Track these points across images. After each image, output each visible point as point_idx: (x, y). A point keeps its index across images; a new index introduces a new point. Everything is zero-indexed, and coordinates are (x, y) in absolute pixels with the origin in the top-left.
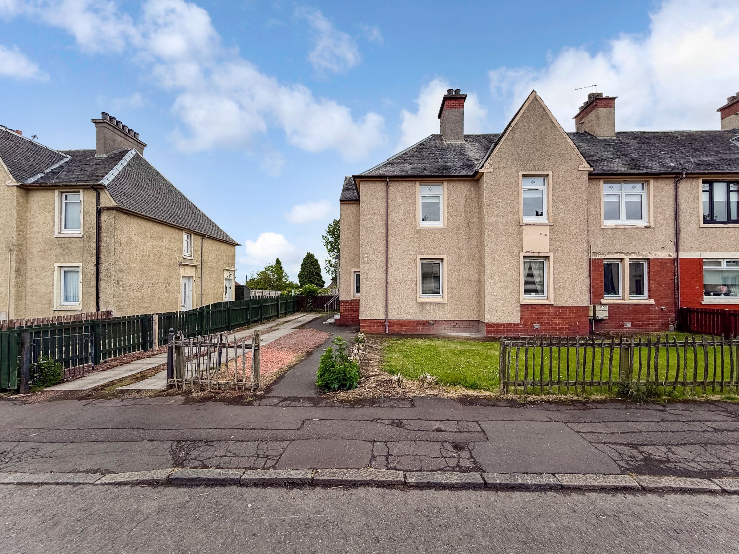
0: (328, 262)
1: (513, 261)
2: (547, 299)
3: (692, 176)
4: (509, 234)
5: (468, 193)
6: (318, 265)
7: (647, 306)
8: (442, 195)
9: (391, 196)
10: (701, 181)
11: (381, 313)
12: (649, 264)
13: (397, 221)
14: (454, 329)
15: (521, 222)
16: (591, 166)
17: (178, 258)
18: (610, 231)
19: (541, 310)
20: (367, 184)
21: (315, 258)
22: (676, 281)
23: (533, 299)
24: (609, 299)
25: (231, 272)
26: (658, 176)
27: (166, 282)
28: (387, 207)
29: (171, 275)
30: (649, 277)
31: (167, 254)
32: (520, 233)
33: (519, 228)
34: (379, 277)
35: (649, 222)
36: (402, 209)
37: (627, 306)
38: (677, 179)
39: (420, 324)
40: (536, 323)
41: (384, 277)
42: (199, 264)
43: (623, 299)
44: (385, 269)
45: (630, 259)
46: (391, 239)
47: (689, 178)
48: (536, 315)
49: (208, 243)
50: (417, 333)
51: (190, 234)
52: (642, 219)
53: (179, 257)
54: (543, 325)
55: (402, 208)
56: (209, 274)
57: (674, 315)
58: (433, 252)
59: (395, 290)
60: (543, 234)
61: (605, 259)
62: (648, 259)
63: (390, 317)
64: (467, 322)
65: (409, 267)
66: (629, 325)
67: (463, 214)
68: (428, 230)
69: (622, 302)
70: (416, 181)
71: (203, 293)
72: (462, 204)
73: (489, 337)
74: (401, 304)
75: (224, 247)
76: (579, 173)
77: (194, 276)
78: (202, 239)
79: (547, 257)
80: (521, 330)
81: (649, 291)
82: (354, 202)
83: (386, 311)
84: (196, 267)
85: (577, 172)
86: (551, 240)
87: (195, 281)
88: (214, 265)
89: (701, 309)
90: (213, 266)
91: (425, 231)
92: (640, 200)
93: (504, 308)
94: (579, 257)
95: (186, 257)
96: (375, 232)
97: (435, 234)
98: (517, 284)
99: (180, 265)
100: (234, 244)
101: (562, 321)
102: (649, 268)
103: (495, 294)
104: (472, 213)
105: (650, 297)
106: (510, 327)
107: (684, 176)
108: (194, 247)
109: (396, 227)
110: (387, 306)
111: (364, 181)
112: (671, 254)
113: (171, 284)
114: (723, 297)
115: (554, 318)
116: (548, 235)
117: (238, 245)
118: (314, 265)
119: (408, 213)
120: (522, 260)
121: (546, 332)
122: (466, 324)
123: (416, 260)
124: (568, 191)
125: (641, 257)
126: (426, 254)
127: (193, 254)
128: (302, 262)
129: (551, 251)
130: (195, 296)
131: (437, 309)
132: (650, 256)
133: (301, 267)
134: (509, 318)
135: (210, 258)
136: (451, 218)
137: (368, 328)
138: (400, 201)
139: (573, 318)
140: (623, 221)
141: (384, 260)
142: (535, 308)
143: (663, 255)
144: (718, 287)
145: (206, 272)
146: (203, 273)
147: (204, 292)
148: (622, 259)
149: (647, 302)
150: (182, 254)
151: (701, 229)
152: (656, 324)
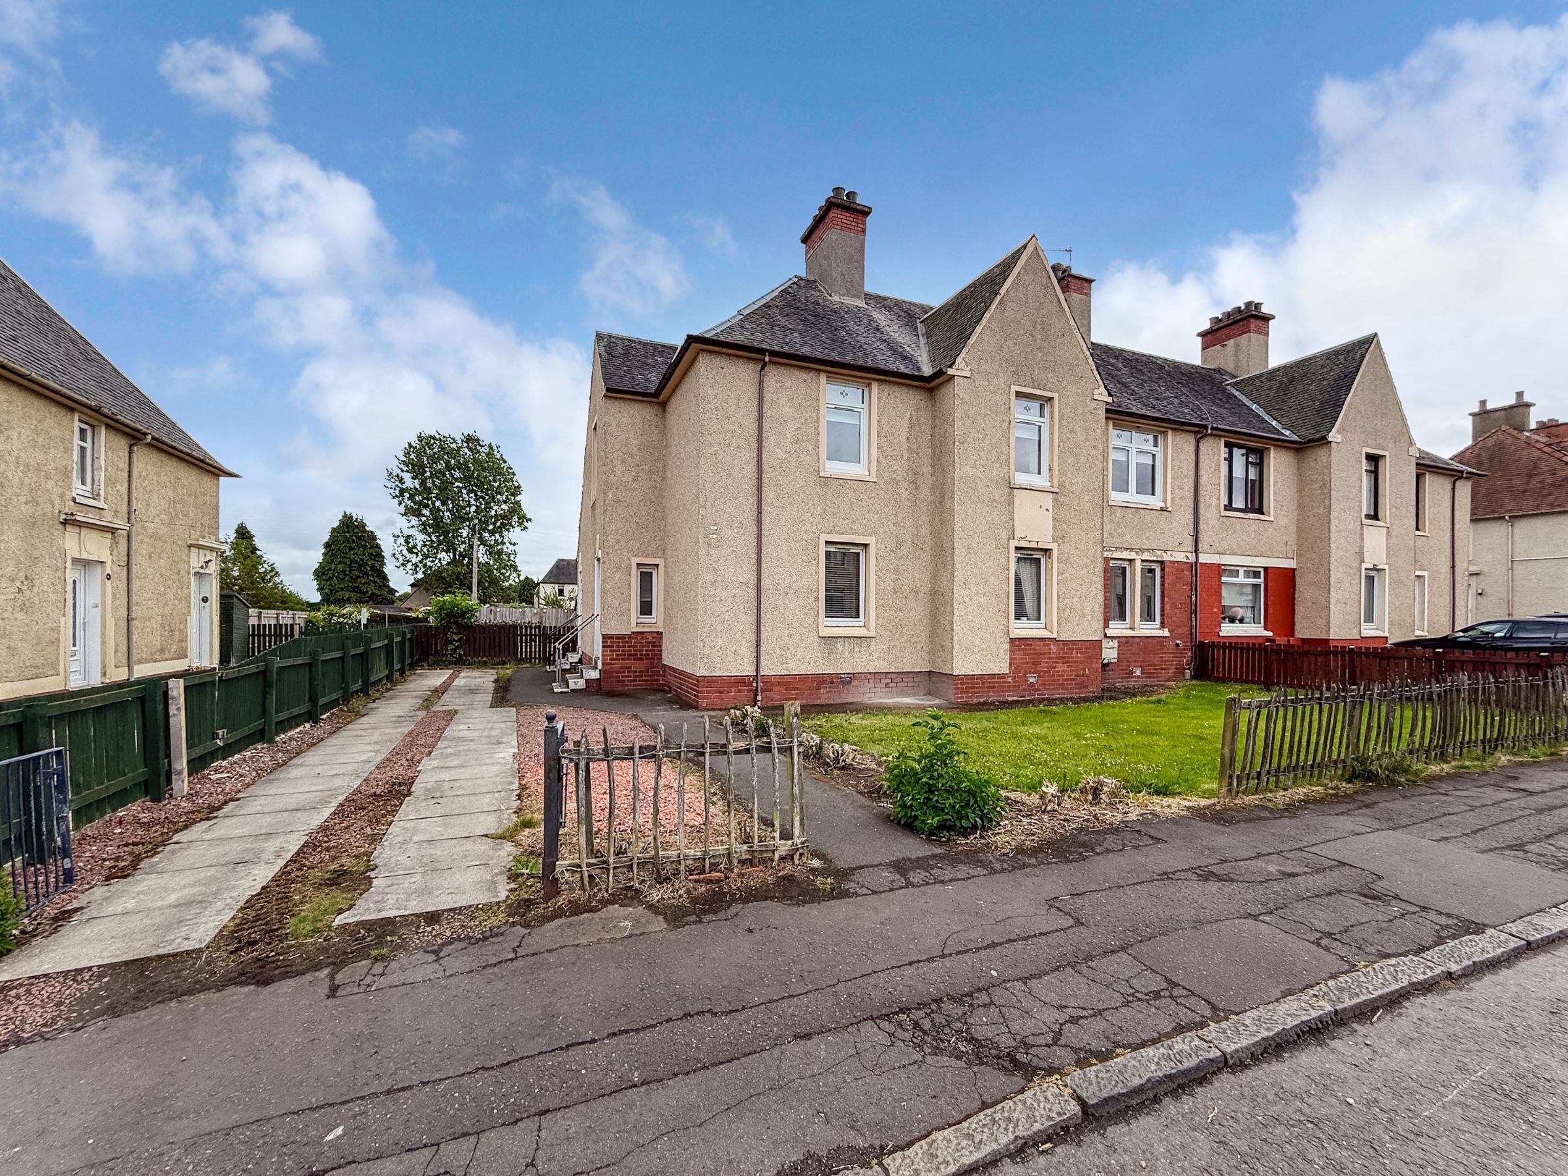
0: (401, 540)
1: (998, 556)
2: (1046, 628)
3: (1217, 433)
4: (995, 504)
5: (914, 414)
6: (378, 546)
7: (1160, 639)
8: (866, 409)
9: (768, 397)
10: (1223, 440)
11: (746, 660)
12: (1163, 570)
13: (782, 455)
14: (887, 690)
15: (1012, 482)
16: (1110, 395)
17: (57, 501)
18: (1119, 511)
19: (1039, 647)
20: (718, 361)
21: (368, 529)
22: (1194, 599)
23: (1025, 629)
24: (1117, 628)
25: (208, 552)
26: (1180, 426)
27: (22, 576)
28: (760, 420)
29: (36, 553)
30: (1163, 592)
31: (22, 483)
32: (1011, 503)
33: (1010, 494)
34: (741, 579)
35: (1165, 501)
36: (790, 430)
37: (1137, 640)
38: (1199, 436)
39: (824, 682)
40: (1030, 673)
41: (753, 580)
42: (120, 522)
43: (1132, 629)
44: (755, 560)
45: (1143, 561)
46: (769, 494)
47: (1216, 436)
48: (1032, 658)
49: (147, 463)
50: (818, 702)
51: (92, 426)
52: (1153, 494)
53: (61, 496)
54: (1042, 677)
55: (792, 426)
56: (150, 557)
57: (1190, 654)
58: (851, 529)
59: (776, 608)
60: (1044, 508)
61: (1112, 559)
62: (1162, 562)
63: (765, 671)
64: (910, 675)
65: (804, 558)
66: (1138, 672)
67: (906, 456)
68: (841, 481)
69: (1129, 633)
70: (819, 371)
71: (133, 615)
72: (904, 432)
73: (959, 703)
74: (788, 640)
75: (189, 477)
76: (1094, 404)
77: (105, 556)
78: (131, 446)
79: (1047, 551)
80: (1009, 687)
81: (1162, 615)
82: (641, 398)
83: (758, 658)
84: (113, 531)
85: (1090, 401)
86: (1054, 519)
87: (109, 577)
88: (163, 530)
89: (1219, 642)
90: (161, 532)
91: (836, 483)
92: (1151, 463)
93: (984, 647)
94: (1091, 554)
95: (84, 501)
96: (735, 474)
97: (855, 490)
98: (1005, 599)
99: (65, 523)
100: (214, 471)
101: (1068, 667)
102: (1163, 577)
103: (970, 618)
104: (920, 455)
105: (1163, 625)
106: (993, 683)
107: (1209, 431)
108: (106, 470)
109: (778, 466)
110: (758, 646)
111: (711, 352)
112: (1189, 555)
113: (37, 582)
114: (1237, 624)
115: (1057, 662)
116: (1051, 510)
117: (231, 475)
118: (365, 547)
119: (803, 441)
120: (1013, 555)
121: (1045, 689)
122: (908, 680)
123: (817, 546)
124: (1079, 433)
125: (1155, 559)
126: (837, 533)
127: (102, 493)
128: (326, 537)
129: (1054, 540)
130: (111, 622)
131: (857, 649)
132: (1166, 557)
133: (323, 551)
134: (992, 666)
135: (151, 509)
136: (884, 461)
137: (715, 697)
138: (787, 410)
139: (1082, 662)
140: (1133, 497)
141: (753, 541)
142: (1031, 645)
143: (1180, 557)
144: (1234, 609)
145: (141, 550)
146: (132, 553)
147: (137, 611)
148: (1131, 561)
149: (1160, 633)
150: (70, 489)
151: (1221, 519)
152: (1169, 669)
